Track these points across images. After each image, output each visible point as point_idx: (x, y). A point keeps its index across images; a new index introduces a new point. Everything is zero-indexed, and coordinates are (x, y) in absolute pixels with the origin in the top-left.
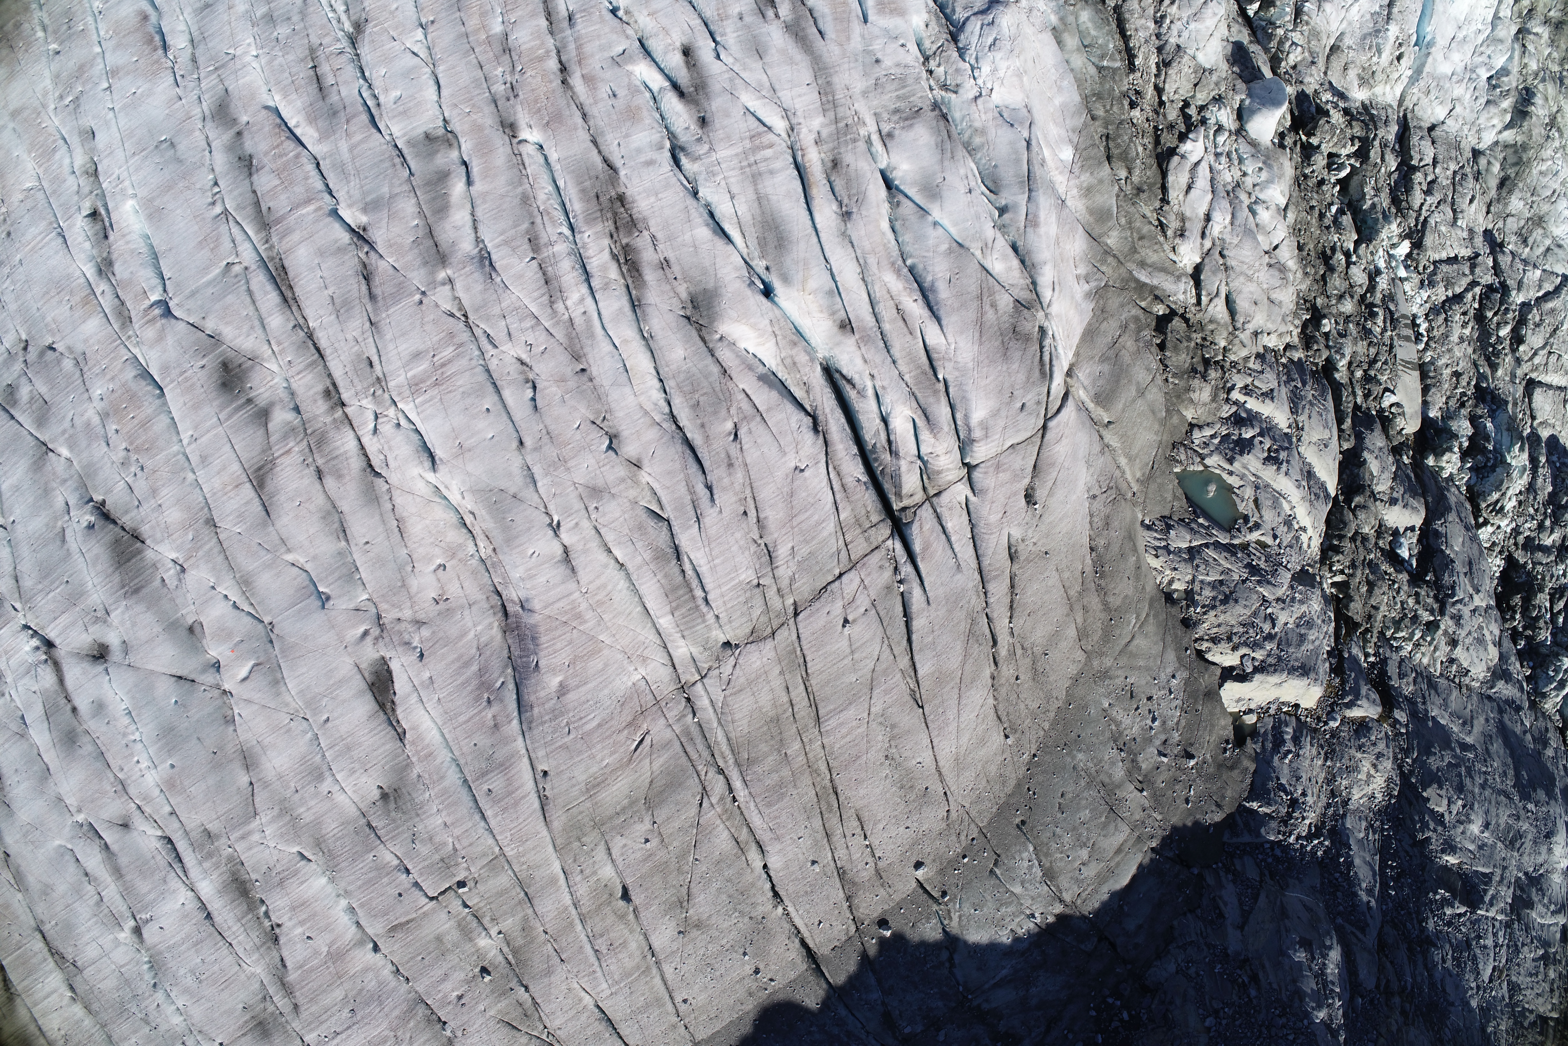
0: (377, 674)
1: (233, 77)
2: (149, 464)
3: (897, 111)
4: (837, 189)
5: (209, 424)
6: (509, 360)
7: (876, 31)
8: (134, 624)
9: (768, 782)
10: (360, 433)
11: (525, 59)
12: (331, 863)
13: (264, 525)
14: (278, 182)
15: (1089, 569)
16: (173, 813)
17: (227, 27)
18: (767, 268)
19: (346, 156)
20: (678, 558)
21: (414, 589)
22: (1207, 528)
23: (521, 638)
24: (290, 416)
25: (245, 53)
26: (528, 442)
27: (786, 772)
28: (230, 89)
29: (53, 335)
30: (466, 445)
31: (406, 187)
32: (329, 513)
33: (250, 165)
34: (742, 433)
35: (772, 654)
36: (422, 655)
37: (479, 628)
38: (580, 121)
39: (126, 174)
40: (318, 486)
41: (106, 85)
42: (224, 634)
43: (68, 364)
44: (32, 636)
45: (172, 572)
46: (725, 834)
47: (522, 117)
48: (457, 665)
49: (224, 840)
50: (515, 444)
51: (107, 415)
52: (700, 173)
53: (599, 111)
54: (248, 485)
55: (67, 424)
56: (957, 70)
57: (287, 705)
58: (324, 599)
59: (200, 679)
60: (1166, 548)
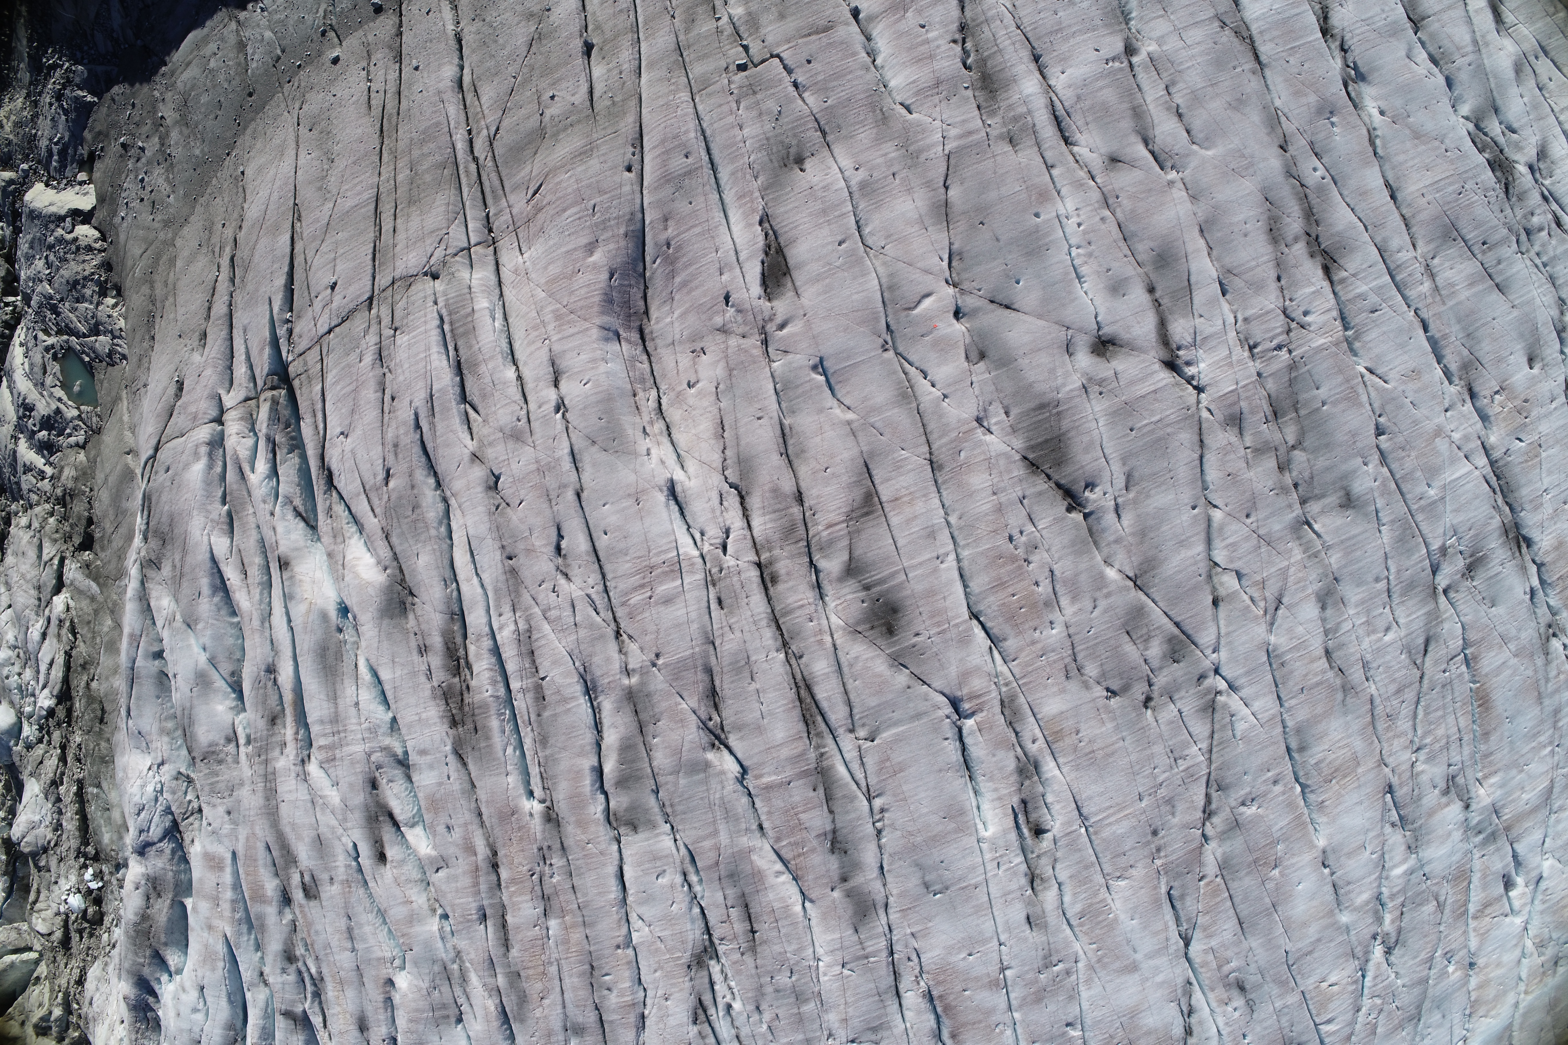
0: (779, 284)
1: (846, 944)
2: (1001, 541)
3: (220, 762)
4: (277, 697)
5: (919, 572)
6: (577, 580)
7: (226, 841)
8: (1052, 371)
9: (432, 146)
10: (747, 532)
11: (528, 884)
12: (876, 98)
13: (872, 454)
14: (802, 816)
15: (158, 320)
16: (1049, 167)
17: (850, 1000)
18: (340, 630)
19: (722, 827)
20: (459, 363)
21: (722, 364)
22: (84, 352)
23: (627, 304)
24: (822, 564)
25: (829, 966)
26: (570, 495)
27: (416, 153)
28: (851, 931)
29: (1106, 707)
30: (631, 501)
31: (661, 779)
32: (797, 456)
33: (834, 842)
34: (381, 476)
35: (398, 263)
36: (727, 298)
37: (668, 320)
38: (483, 810)
39: (989, 867)
40: (803, 485)
41: (1008, 973)
42: (943, 346)
43: (1092, 670)
44: (1193, 377)
45: (993, 421)
46: (483, 100)
47: (537, 825)
48: (693, 285)
49: (993, 133)
50: (584, 495)
51: (1047, 604)
52: (384, 734)
53: (463, 815)
54: (884, 499)
55: (1102, 604)
56: (174, 793)
57: (884, 264)
58: (820, 366)
59: (984, 303)
60: (114, 337)
